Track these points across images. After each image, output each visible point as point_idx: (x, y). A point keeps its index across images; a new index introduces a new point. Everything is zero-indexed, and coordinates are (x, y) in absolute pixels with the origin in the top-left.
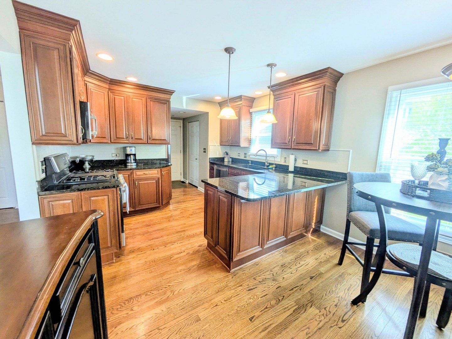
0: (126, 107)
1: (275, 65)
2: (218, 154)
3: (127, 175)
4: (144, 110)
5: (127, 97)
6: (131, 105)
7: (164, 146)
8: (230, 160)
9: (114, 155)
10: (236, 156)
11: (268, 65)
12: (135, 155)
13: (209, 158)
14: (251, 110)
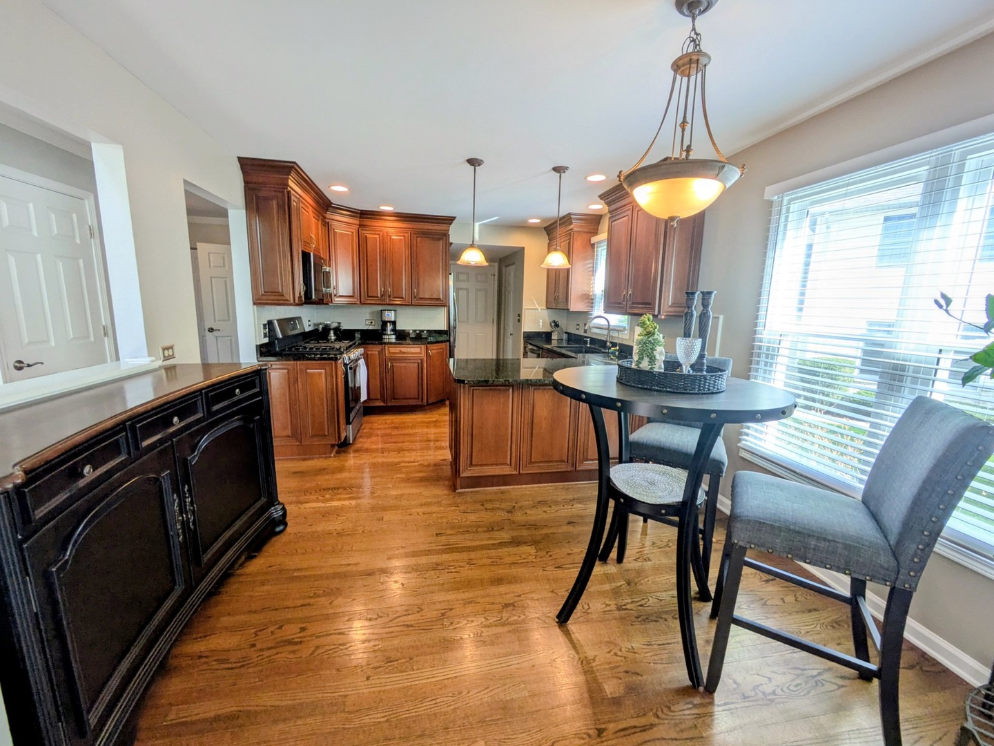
0: (382, 250)
1: (566, 168)
2: (541, 324)
3: (377, 352)
4: (407, 253)
5: (383, 236)
6: (389, 246)
7: (443, 308)
8: (565, 337)
9: (368, 322)
10: (573, 330)
11: (555, 169)
12: (394, 323)
13: (524, 332)
14: (594, 240)
